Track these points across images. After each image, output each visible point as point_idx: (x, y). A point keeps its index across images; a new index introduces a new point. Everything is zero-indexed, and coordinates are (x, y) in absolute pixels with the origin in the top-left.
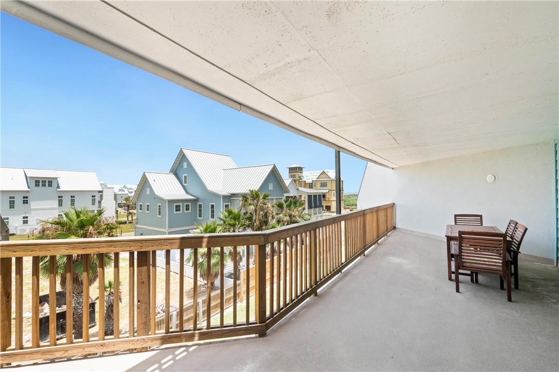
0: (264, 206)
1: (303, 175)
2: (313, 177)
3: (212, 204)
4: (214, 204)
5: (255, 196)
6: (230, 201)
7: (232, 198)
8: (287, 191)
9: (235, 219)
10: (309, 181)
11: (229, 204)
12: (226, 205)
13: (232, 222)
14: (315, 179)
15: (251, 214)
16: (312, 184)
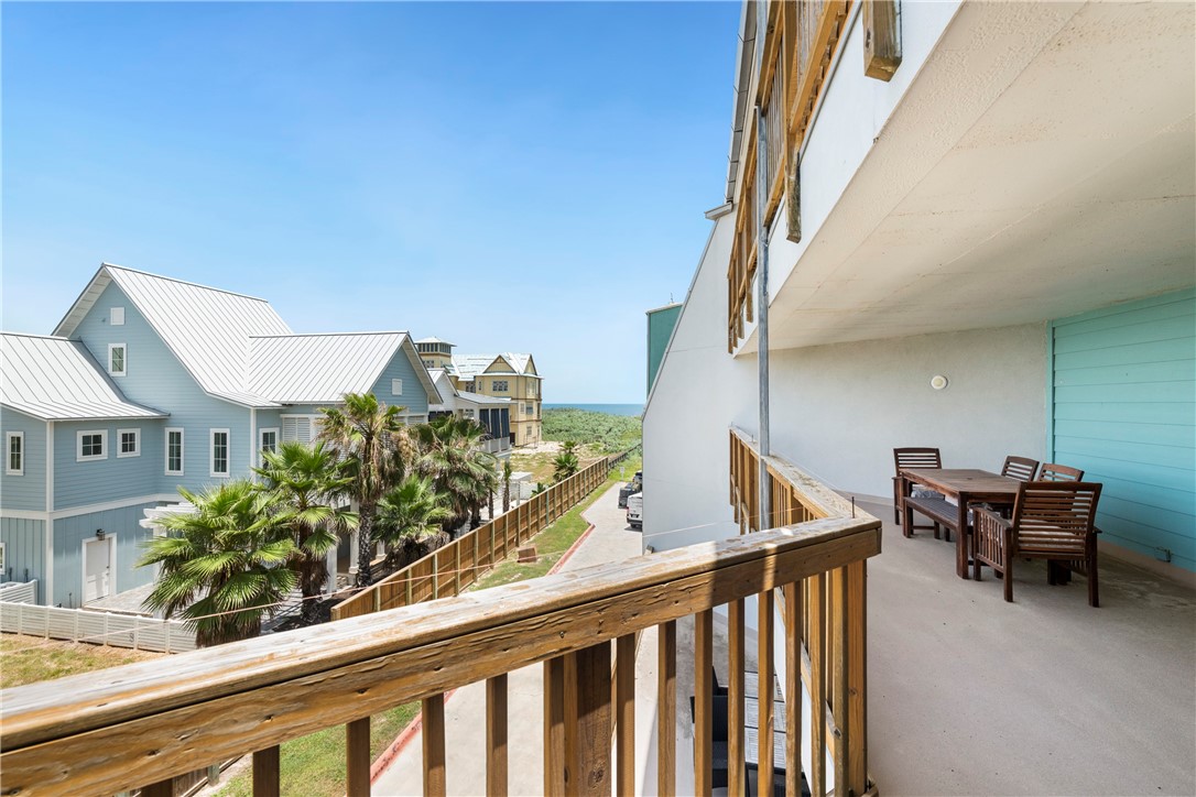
0: (393, 433)
1: (453, 363)
2: (475, 368)
3: (221, 431)
4: (227, 431)
5: (361, 409)
6: (280, 424)
7: (283, 416)
8: (439, 400)
9: (307, 472)
10: (466, 377)
11: (276, 431)
12: (265, 435)
13: (301, 479)
14: (481, 374)
15: (353, 455)
16: (473, 383)
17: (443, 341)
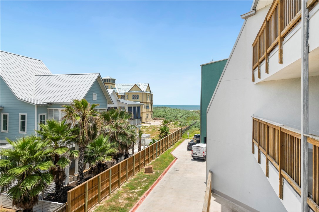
0: (94, 117)
1: (116, 87)
2: (125, 89)
3: (23, 114)
4: (26, 114)
5: (81, 106)
6: (47, 112)
7: (48, 108)
8: (111, 103)
9: (58, 133)
10: (121, 93)
11: (45, 114)
12: (41, 116)
13: (55, 136)
14: (127, 92)
15: (77, 126)
16: (124, 96)
17: (112, 78)
